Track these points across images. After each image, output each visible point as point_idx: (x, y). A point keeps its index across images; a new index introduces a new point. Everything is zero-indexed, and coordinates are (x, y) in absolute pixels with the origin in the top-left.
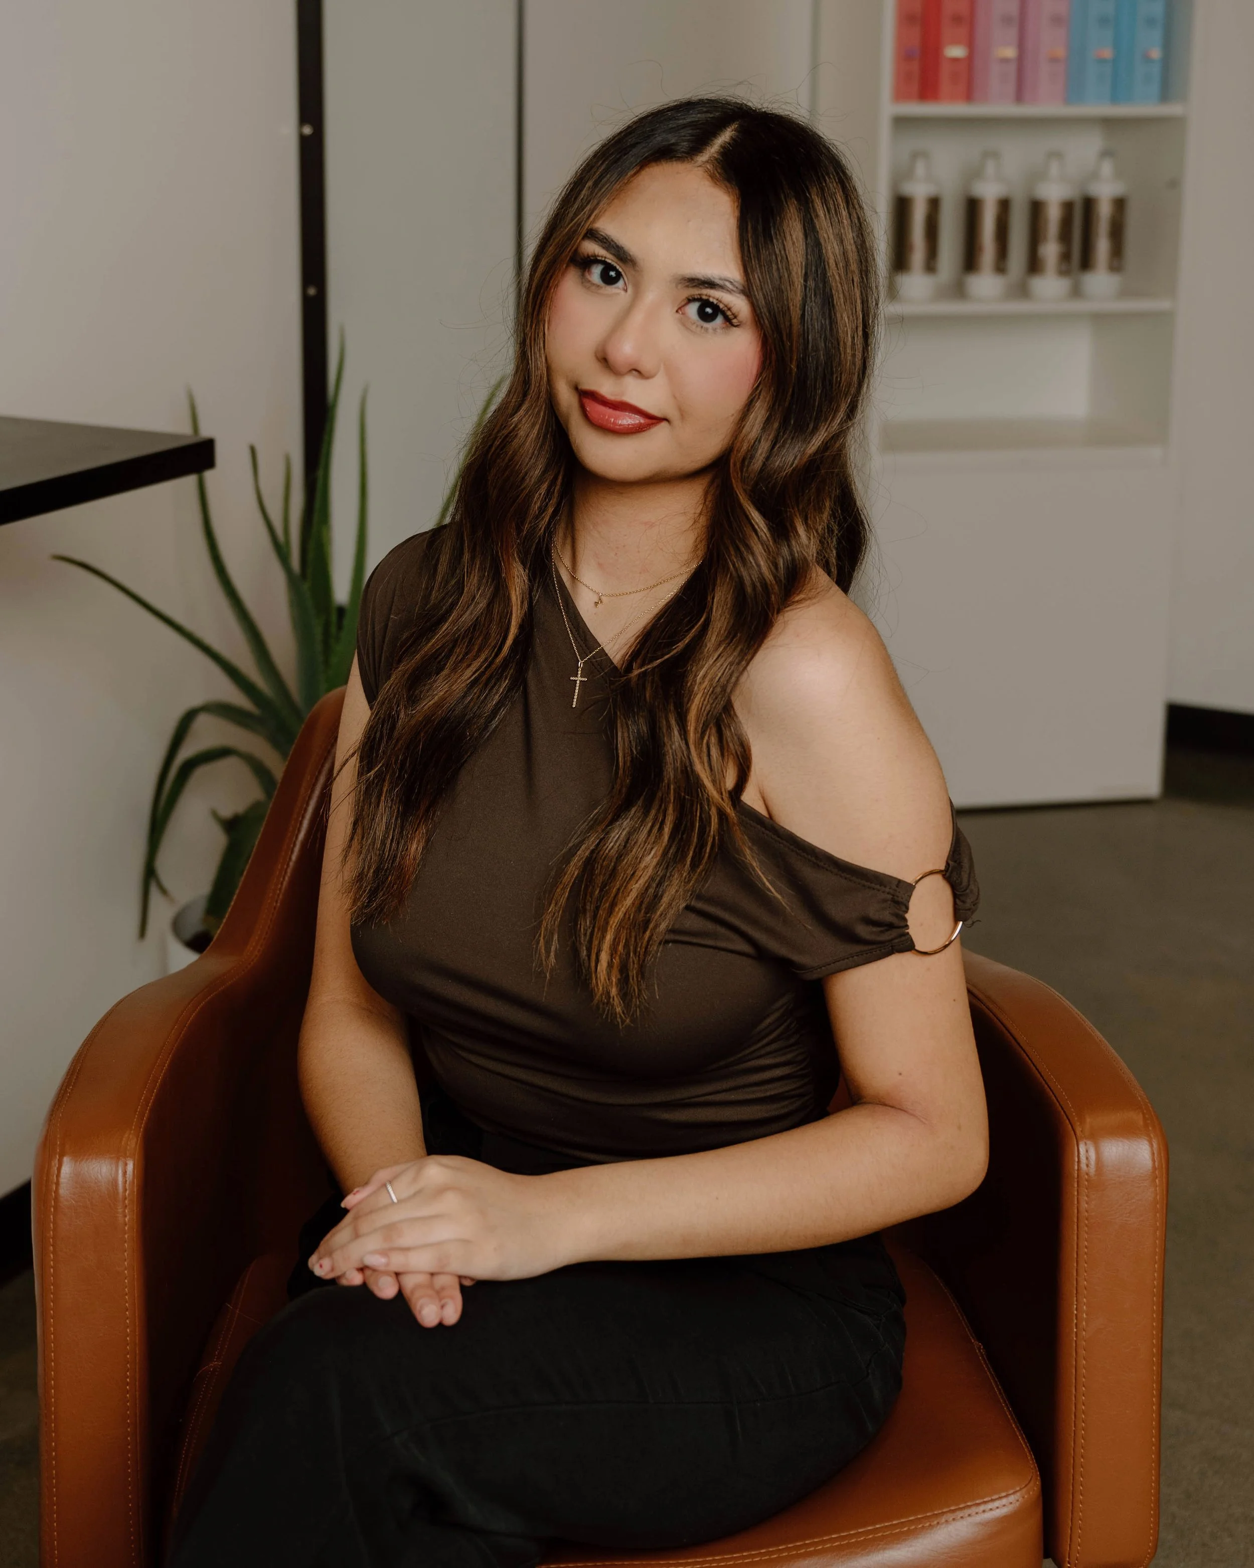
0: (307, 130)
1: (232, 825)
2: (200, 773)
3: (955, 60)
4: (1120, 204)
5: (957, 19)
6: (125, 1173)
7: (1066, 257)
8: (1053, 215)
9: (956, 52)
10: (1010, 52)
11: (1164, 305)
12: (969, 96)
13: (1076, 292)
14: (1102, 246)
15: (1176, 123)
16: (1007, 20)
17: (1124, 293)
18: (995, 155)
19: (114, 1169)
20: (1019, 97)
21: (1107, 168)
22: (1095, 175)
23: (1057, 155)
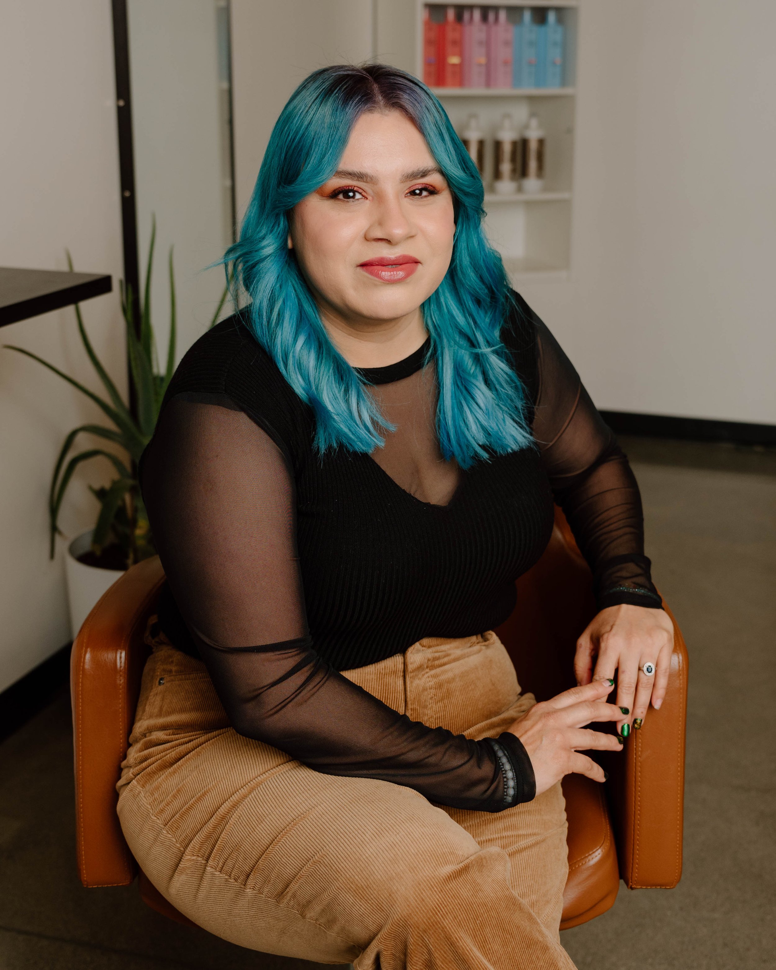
0: (122, 103)
1: (101, 494)
2: (80, 466)
3: (454, 65)
4: (541, 142)
5: (455, 43)
6: (121, 658)
7: (514, 171)
8: (507, 149)
9: (454, 60)
10: (483, 60)
11: (565, 195)
12: (461, 83)
13: (520, 189)
14: (533, 164)
15: (570, 99)
16: (480, 43)
17: (546, 189)
18: (473, 116)
19: (114, 655)
20: (488, 83)
21: (534, 123)
22: (527, 127)
23: (507, 116)
